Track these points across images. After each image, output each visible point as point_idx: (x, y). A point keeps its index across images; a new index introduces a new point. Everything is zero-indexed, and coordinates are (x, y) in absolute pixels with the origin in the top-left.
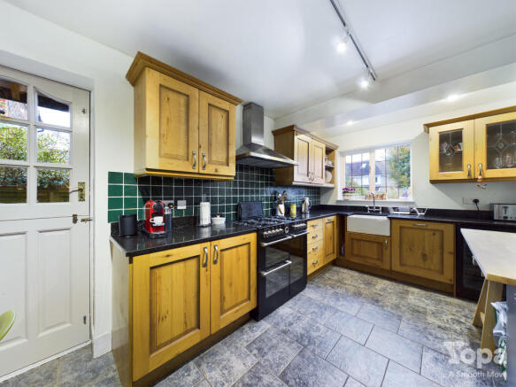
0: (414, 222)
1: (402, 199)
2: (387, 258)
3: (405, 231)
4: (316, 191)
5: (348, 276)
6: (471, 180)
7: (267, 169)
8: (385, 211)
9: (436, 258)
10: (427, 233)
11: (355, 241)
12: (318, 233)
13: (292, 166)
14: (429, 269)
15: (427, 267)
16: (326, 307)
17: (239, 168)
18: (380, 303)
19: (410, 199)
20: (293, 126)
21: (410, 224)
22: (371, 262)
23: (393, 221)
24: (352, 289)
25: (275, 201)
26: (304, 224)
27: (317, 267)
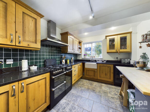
0: (103, 64)
1: (99, 57)
2: (96, 75)
3: (101, 67)
4: (76, 55)
5: (85, 82)
6: (117, 52)
7: (58, 47)
8: (95, 61)
9: (109, 74)
10: (106, 67)
11: (87, 71)
12: (76, 69)
13: (67, 46)
14: (107, 78)
15: (106, 77)
16: (78, 96)
17: (42, 45)
18: (95, 91)
19: (102, 57)
20: (67, 32)
21: (102, 65)
22: (92, 77)
23: (98, 64)
24: (86, 87)
25: (61, 59)
26: (71, 67)
27: (76, 81)
